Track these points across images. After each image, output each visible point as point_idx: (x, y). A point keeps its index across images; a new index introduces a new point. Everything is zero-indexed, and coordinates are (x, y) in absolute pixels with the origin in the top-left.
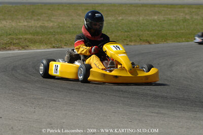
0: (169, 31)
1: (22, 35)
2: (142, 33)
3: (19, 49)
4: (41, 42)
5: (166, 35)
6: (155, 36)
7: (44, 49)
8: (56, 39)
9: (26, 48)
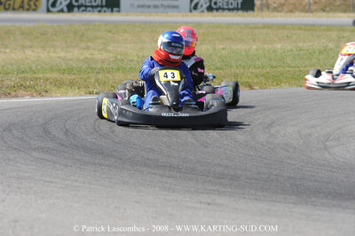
0: (288, 69)
1: (43, 73)
2: (242, 71)
3: (32, 96)
4: (72, 84)
5: (282, 74)
6: (262, 76)
7: (74, 96)
8: (97, 80)
9: (44, 93)
